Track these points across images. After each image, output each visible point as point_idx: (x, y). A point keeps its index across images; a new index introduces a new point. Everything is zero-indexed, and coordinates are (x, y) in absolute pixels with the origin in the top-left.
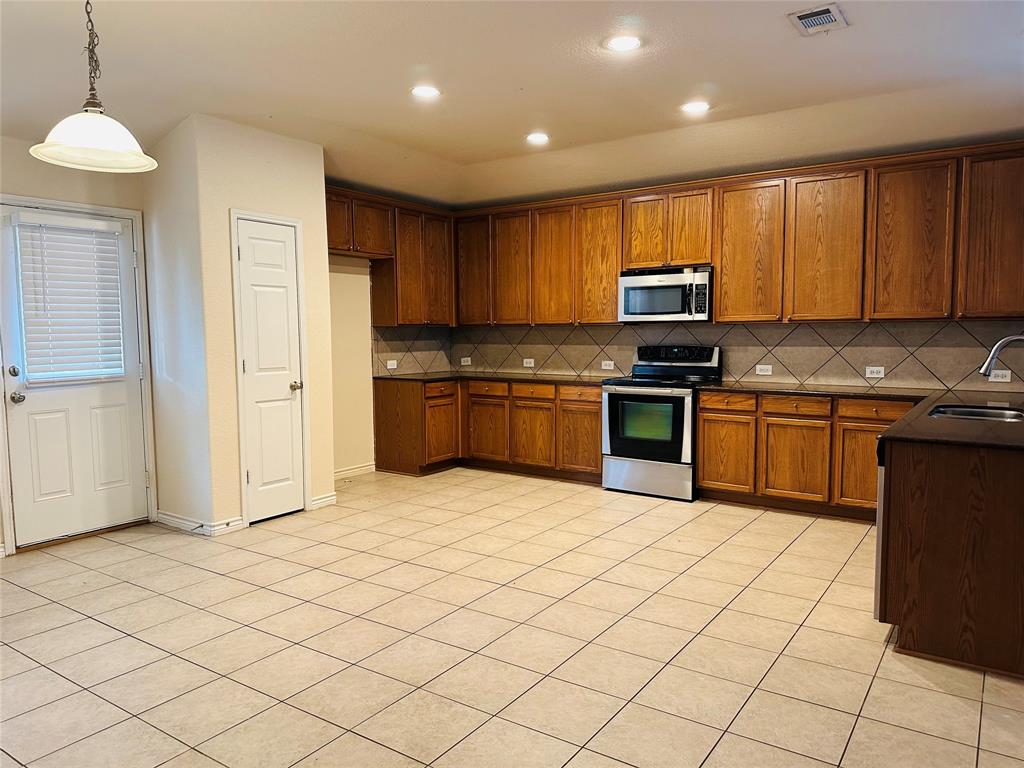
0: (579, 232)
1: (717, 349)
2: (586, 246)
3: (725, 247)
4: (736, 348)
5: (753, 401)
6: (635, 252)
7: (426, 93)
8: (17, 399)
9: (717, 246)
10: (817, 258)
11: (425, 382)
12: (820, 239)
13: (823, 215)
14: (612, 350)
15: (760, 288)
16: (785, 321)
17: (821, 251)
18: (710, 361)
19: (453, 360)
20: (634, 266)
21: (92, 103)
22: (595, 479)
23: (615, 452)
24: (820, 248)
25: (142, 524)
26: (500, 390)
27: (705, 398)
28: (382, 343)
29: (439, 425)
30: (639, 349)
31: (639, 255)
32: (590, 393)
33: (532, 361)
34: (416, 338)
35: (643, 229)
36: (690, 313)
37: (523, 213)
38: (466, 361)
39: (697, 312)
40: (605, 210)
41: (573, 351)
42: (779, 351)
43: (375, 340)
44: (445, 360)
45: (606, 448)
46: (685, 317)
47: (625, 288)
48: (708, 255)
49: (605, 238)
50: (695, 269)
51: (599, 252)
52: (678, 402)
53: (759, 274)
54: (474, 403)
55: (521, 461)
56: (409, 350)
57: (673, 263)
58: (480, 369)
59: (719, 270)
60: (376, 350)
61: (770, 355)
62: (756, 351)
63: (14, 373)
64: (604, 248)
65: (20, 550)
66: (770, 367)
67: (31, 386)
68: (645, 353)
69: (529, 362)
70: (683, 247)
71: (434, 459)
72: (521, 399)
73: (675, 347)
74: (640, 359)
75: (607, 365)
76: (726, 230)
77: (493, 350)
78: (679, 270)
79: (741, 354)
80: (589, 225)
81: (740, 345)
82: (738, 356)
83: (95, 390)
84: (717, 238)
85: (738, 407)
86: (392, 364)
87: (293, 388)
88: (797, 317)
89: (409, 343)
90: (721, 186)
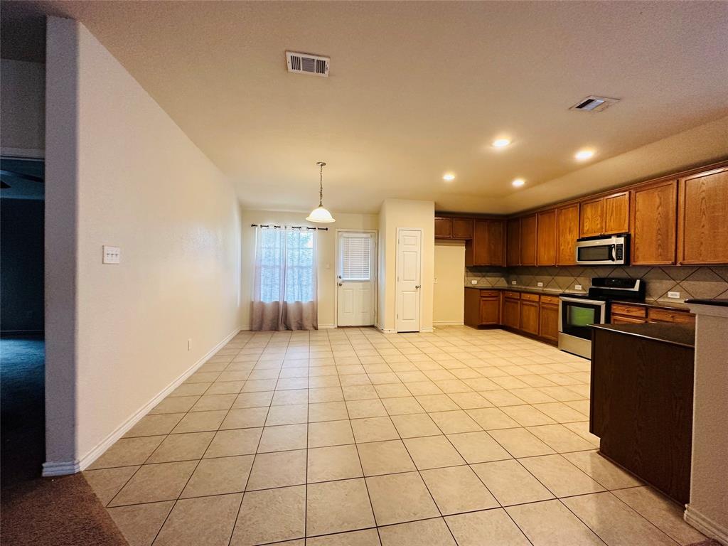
0: (558, 221)
1: (638, 281)
2: (561, 228)
3: (637, 223)
4: (654, 281)
5: (644, 312)
6: (586, 229)
7: (449, 177)
8: (340, 285)
9: (632, 222)
10: (702, 225)
11: (481, 289)
12: (704, 212)
13: (707, 198)
14: (581, 279)
15: (660, 245)
16: (678, 265)
17: (704, 220)
18: (633, 287)
19: (509, 282)
20: (585, 236)
21: (321, 205)
22: (555, 343)
23: (565, 331)
24: (704, 219)
25: (372, 327)
26: (516, 296)
27: (615, 307)
28: (469, 273)
29: (489, 309)
30: (593, 279)
31: (588, 230)
32: (555, 300)
33: (542, 284)
34: (487, 272)
35: (590, 217)
36: (613, 260)
37: (533, 215)
38: (514, 283)
39: (617, 259)
40: (571, 209)
41: (561, 279)
42: (685, 284)
43: (466, 272)
44: (505, 282)
45: (561, 328)
46: (610, 262)
47: (579, 248)
48: (627, 228)
49: (571, 223)
50: (619, 236)
51: (568, 230)
52: (597, 308)
53: (660, 237)
54: (506, 301)
55: (523, 330)
56: (484, 277)
57: (606, 234)
58: (520, 287)
59: (633, 235)
60: (467, 276)
61: (678, 286)
62: (669, 283)
63: (340, 278)
64: (570, 228)
65: (338, 327)
66: (678, 293)
67: (343, 281)
68: (595, 281)
69: (540, 284)
70: (612, 224)
71: (484, 323)
72: (526, 300)
73: (613, 279)
74: (593, 285)
75: (578, 287)
76: (638, 213)
77: (525, 278)
78: (609, 237)
79: (658, 285)
80: (563, 218)
81: (657, 278)
82: (656, 286)
83: (361, 284)
84: (632, 218)
85: (634, 314)
86: (474, 282)
87: (417, 287)
88: (686, 262)
89: (484, 274)
90: (635, 189)
